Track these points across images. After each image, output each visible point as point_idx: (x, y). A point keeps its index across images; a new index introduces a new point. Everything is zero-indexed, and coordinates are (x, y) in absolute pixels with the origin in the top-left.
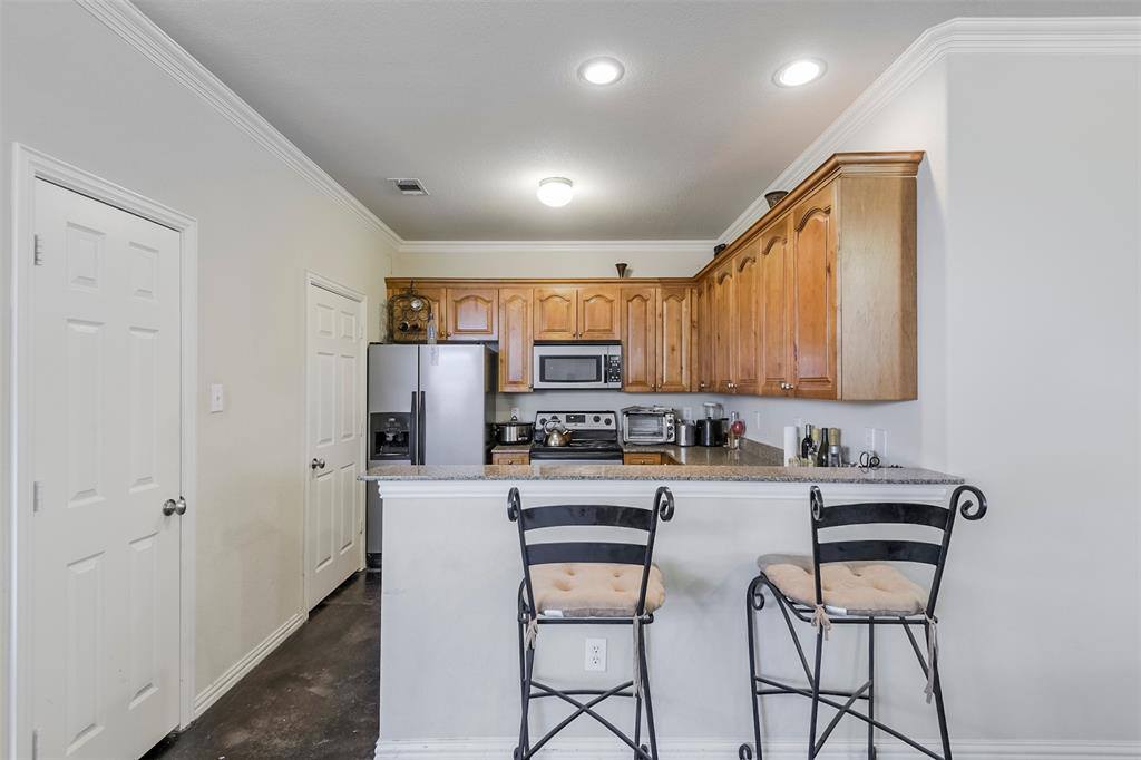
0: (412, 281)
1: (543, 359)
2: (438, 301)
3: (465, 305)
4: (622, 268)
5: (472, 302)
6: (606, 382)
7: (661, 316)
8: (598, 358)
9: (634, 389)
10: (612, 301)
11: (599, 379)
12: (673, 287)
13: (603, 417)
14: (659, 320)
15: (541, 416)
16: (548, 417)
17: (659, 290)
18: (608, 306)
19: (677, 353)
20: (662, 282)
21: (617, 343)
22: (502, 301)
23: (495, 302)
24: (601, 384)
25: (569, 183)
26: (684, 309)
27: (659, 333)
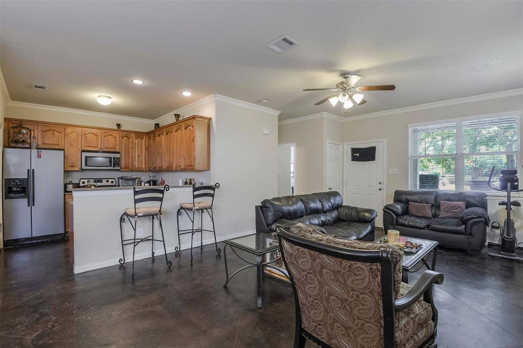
0: (21, 121)
1: (86, 157)
2: (34, 131)
3: (48, 133)
4: (119, 125)
5: (51, 132)
6: (114, 167)
7: (135, 144)
8: (111, 158)
9: (124, 170)
10: (115, 137)
11: (111, 166)
12: (139, 135)
13: (110, 180)
14: (134, 146)
15: (82, 181)
16: (86, 181)
17: (134, 135)
18: (114, 139)
19: (141, 157)
20: (135, 132)
21: (119, 153)
22: (66, 133)
23: (63, 133)
24: (111, 168)
25: (110, 98)
26: (143, 143)
27: (134, 150)
